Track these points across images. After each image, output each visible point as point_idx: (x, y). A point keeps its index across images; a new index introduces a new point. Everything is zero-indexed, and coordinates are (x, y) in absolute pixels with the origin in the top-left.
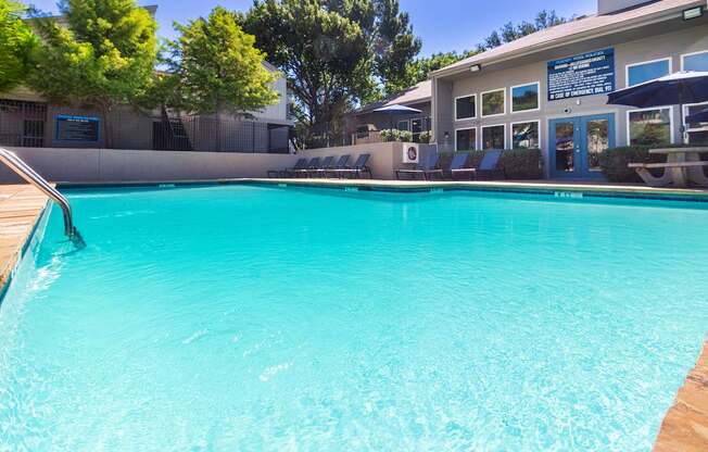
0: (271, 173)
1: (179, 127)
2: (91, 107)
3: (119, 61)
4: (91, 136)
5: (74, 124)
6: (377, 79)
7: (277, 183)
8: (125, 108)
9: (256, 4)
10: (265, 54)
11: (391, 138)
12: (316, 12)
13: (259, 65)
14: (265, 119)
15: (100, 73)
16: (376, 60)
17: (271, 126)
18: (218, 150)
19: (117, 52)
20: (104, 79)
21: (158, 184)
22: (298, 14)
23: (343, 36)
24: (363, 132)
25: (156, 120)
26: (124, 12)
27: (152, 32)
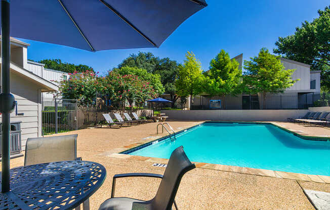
3: (223, 82)
15: (217, 87)
20: (218, 89)
26: (225, 65)
27: (235, 68)
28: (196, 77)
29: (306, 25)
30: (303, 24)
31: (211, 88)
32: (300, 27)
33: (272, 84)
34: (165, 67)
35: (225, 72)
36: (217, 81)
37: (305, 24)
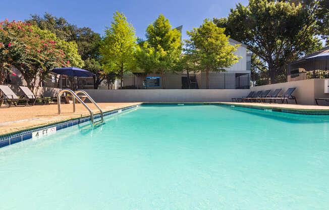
0: (233, 100)
1: (194, 79)
2: (159, 73)
3: (164, 53)
4: (157, 85)
5: (152, 80)
6: (319, 37)
7: (230, 105)
8: (170, 72)
9: (232, 11)
10: (229, 36)
11: (315, 76)
12: (265, 6)
13: (227, 43)
14: (230, 71)
15: (156, 59)
16: (317, 23)
17: (238, 75)
18: (208, 88)
19: (162, 49)
20: (158, 61)
21: (177, 104)
22: (254, 9)
23: (285, 14)
24: (295, 74)
25: (184, 76)
26: (167, 32)
27: (177, 38)
28: (129, 45)
29: (239, 8)
30: (237, 6)
31: (150, 60)
32: (234, 8)
33: (219, 59)
34: (85, 38)
35: (167, 41)
36: (158, 50)
37: (239, 6)
